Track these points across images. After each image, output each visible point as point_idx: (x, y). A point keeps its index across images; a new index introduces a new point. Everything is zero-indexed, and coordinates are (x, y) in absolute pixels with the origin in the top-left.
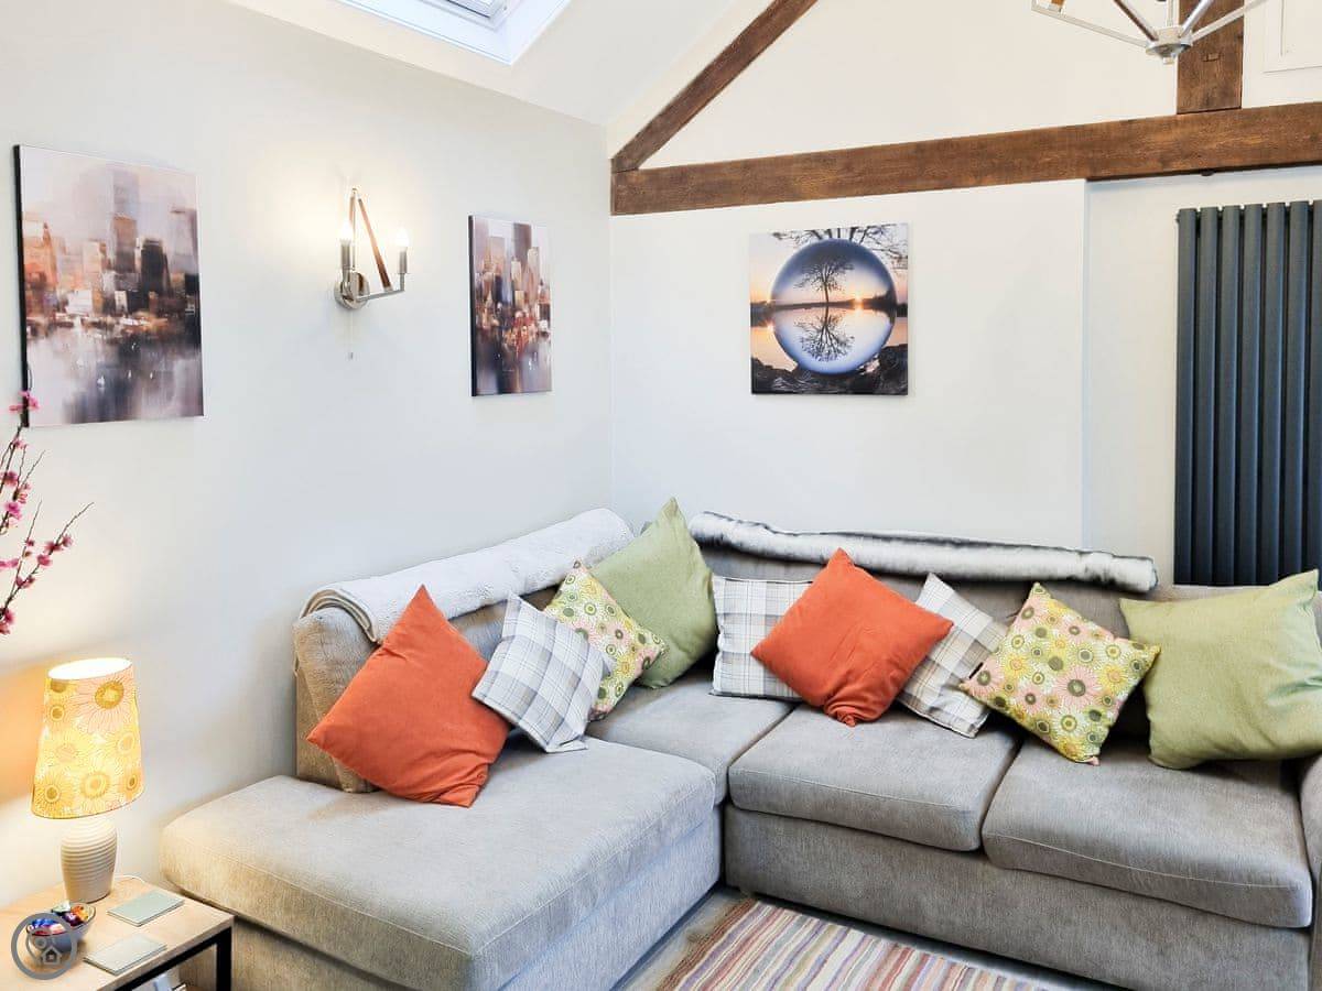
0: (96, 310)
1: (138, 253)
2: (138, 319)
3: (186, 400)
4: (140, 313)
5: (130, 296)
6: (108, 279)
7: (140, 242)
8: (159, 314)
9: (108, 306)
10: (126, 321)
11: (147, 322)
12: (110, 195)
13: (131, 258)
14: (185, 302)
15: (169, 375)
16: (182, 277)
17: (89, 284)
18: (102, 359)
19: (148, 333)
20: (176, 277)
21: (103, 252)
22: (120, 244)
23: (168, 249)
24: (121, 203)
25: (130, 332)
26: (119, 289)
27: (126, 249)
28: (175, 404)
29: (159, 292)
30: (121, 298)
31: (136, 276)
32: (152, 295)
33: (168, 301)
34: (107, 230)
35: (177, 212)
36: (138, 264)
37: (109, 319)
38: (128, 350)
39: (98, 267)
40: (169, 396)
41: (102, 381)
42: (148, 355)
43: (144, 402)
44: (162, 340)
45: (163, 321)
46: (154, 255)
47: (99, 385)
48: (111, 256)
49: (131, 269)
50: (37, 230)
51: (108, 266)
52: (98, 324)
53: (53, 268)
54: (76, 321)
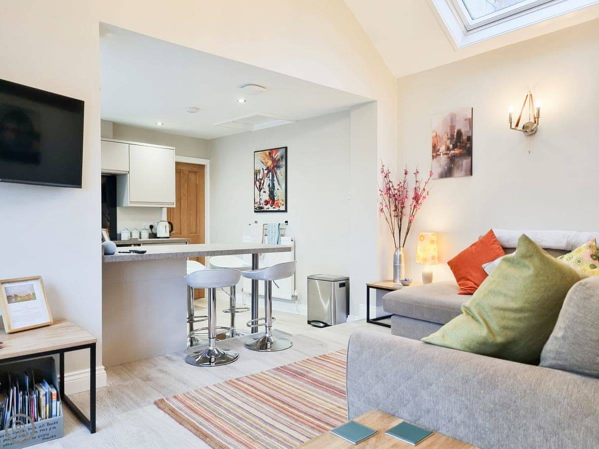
0: (445, 150)
1: (455, 134)
2: (455, 151)
3: (466, 171)
4: (456, 149)
5: (453, 145)
6: (448, 142)
7: (456, 131)
8: (460, 149)
9: (448, 149)
10: (452, 152)
11: (457, 151)
12: (449, 121)
13: (454, 135)
14: (466, 144)
15: (462, 165)
16: (466, 137)
17: (444, 144)
18: (446, 162)
19: (457, 154)
20: (465, 138)
21: (447, 135)
22: (451, 132)
23: (463, 131)
24: (452, 122)
25: (453, 154)
26: (451, 144)
27: (453, 133)
28: (463, 173)
29: (460, 143)
30: (451, 146)
31: (454, 140)
32: (458, 144)
33: (462, 144)
34: (449, 131)
35: (465, 120)
36: (455, 136)
37: (448, 152)
38: (452, 159)
39: (446, 140)
40: (462, 170)
41: (446, 168)
42: (457, 160)
43: (456, 173)
44: (461, 156)
45: (461, 150)
46: (459, 133)
48: (449, 136)
49: (453, 138)
50: (435, 134)
51: (448, 139)
52: (446, 154)
53: (437, 142)
54: (441, 154)
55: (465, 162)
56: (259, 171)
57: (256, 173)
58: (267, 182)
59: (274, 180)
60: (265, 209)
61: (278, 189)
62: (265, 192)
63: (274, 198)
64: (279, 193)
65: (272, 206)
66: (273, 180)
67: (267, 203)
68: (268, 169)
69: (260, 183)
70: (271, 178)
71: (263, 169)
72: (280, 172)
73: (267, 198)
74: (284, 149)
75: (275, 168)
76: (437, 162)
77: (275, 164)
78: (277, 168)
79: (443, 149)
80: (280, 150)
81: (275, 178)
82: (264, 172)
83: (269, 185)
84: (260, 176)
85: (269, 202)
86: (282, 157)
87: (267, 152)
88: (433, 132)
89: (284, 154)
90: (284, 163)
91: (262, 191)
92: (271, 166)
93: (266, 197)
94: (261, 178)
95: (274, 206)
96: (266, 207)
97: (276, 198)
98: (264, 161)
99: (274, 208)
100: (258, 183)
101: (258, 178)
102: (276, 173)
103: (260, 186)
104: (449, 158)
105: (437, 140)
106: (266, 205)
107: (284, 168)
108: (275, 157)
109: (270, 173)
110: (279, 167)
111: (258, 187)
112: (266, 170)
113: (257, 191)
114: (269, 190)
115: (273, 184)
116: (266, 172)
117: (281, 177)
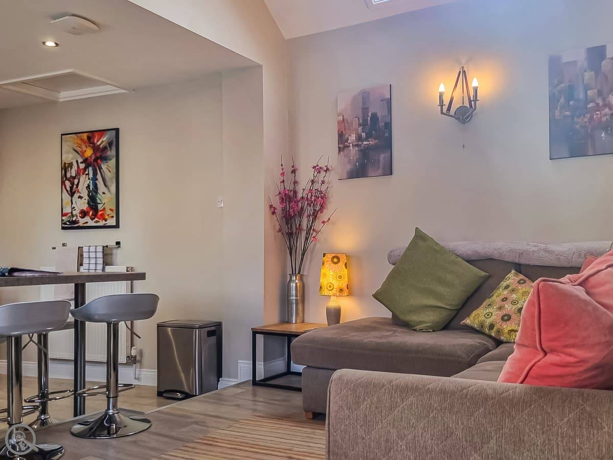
0: (356, 140)
1: (369, 118)
2: (369, 141)
4: (370, 139)
5: (366, 134)
6: (360, 129)
7: (370, 115)
8: (376, 139)
9: (359, 138)
10: (365, 143)
11: (372, 142)
12: (361, 101)
13: (367, 120)
14: (384, 133)
15: (379, 161)
16: (384, 124)
17: (354, 132)
20: (382, 124)
21: (359, 120)
22: (364, 117)
23: (379, 115)
24: (364, 103)
25: (366, 146)
26: (363, 132)
27: (366, 118)
29: (375, 130)
30: (364, 135)
31: (368, 127)
32: (373, 132)
33: (378, 133)
34: (360, 115)
35: (382, 101)
36: (369, 122)
37: (360, 143)
39: (357, 126)
40: (379, 168)
45: (377, 141)
46: (374, 116)
47: (356, 165)
48: (361, 121)
49: (367, 124)
50: (341, 118)
51: (360, 125)
52: (356, 145)
53: (345, 129)
54: (351, 145)
55: (382, 157)
56: (71, 165)
57: (65, 167)
58: (84, 182)
59: (97, 179)
60: (81, 224)
61: (104, 193)
62: (80, 197)
63: (97, 207)
64: (105, 199)
65: (92, 219)
66: (95, 179)
67: (84, 214)
68: (85, 161)
69: (73, 184)
70: (91, 176)
71: (77, 161)
72: (107, 168)
73: (85, 207)
74: (114, 132)
75: (99, 161)
76: (345, 156)
77: (98, 154)
78: (101, 160)
79: (353, 138)
80: (106, 132)
81: (99, 176)
82: (78, 167)
83: (88, 187)
84: (73, 172)
85: (88, 212)
86: (110, 144)
87: (85, 136)
88: (339, 115)
89: (114, 140)
90: (113, 152)
91: (76, 195)
92: (91, 157)
93: (82, 204)
94: (74, 175)
95: (96, 219)
96: (82, 222)
97: (100, 207)
98: (79, 149)
99: (97, 222)
100: (69, 183)
101: (68, 175)
102: (100, 168)
103: (71, 188)
104: (360, 150)
105: (345, 125)
106: (82, 217)
107: (114, 160)
108: (99, 143)
109: (90, 169)
110: (105, 159)
111: (69, 189)
112: (81, 163)
113: (66, 196)
114: (89, 195)
115: (95, 186)
116: (82, 166)
117: (110, 175)
